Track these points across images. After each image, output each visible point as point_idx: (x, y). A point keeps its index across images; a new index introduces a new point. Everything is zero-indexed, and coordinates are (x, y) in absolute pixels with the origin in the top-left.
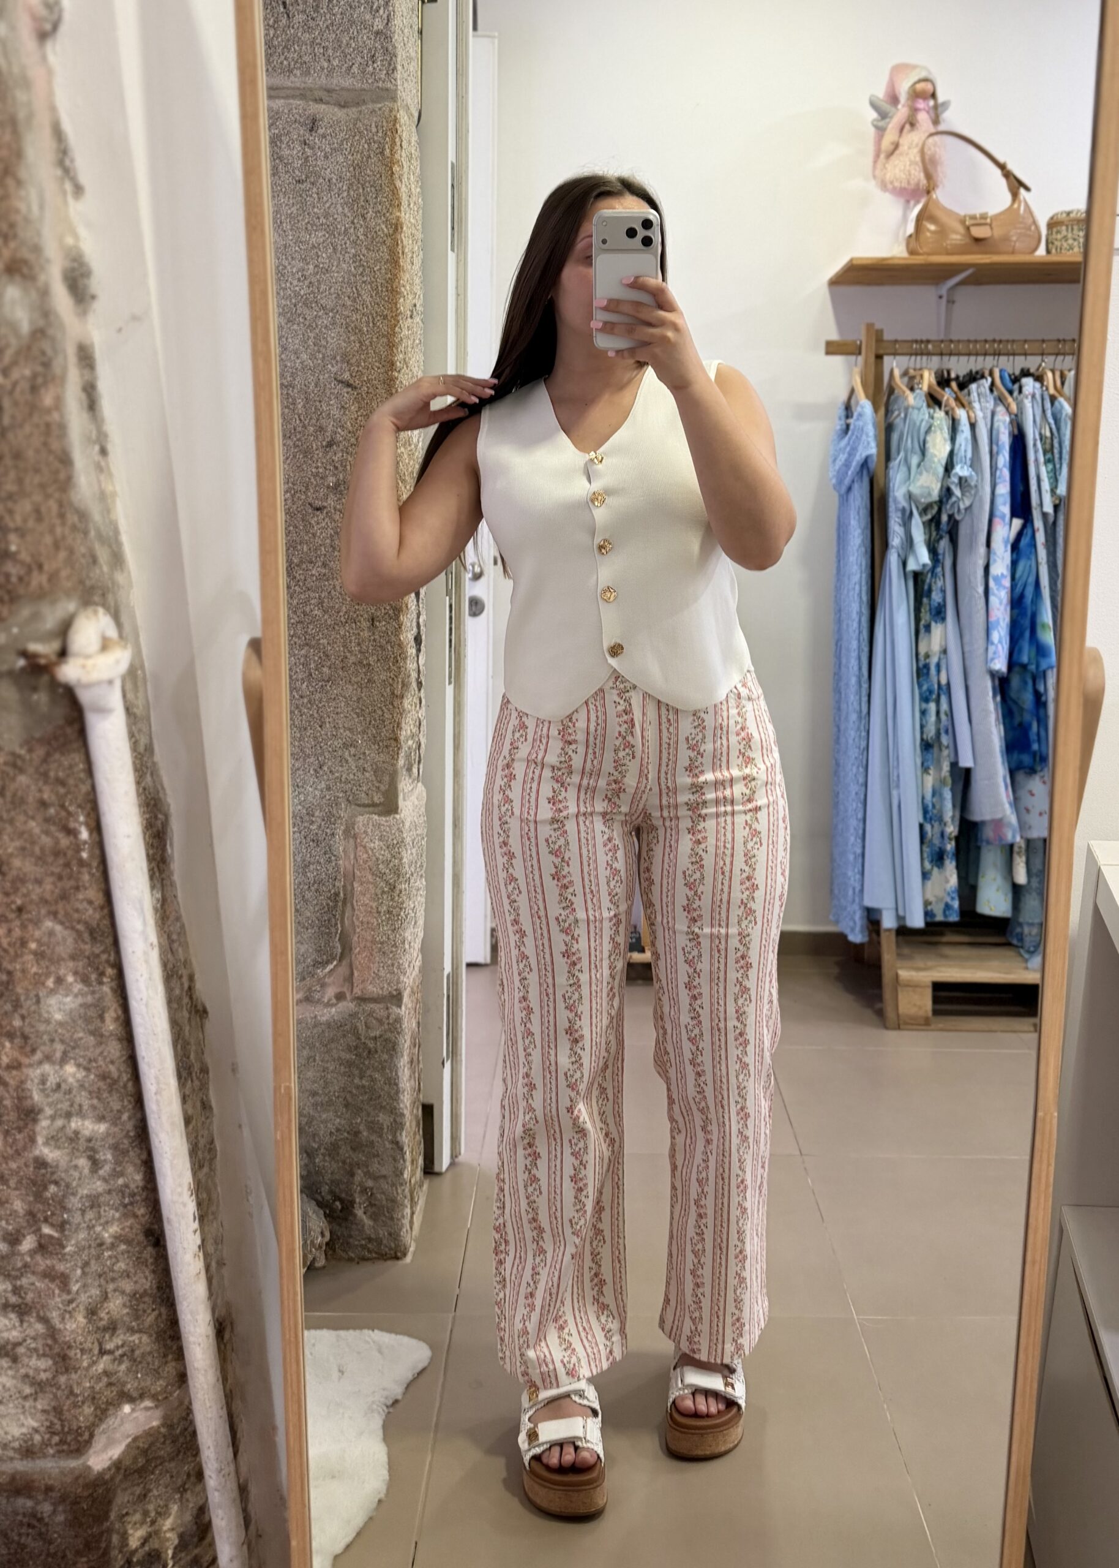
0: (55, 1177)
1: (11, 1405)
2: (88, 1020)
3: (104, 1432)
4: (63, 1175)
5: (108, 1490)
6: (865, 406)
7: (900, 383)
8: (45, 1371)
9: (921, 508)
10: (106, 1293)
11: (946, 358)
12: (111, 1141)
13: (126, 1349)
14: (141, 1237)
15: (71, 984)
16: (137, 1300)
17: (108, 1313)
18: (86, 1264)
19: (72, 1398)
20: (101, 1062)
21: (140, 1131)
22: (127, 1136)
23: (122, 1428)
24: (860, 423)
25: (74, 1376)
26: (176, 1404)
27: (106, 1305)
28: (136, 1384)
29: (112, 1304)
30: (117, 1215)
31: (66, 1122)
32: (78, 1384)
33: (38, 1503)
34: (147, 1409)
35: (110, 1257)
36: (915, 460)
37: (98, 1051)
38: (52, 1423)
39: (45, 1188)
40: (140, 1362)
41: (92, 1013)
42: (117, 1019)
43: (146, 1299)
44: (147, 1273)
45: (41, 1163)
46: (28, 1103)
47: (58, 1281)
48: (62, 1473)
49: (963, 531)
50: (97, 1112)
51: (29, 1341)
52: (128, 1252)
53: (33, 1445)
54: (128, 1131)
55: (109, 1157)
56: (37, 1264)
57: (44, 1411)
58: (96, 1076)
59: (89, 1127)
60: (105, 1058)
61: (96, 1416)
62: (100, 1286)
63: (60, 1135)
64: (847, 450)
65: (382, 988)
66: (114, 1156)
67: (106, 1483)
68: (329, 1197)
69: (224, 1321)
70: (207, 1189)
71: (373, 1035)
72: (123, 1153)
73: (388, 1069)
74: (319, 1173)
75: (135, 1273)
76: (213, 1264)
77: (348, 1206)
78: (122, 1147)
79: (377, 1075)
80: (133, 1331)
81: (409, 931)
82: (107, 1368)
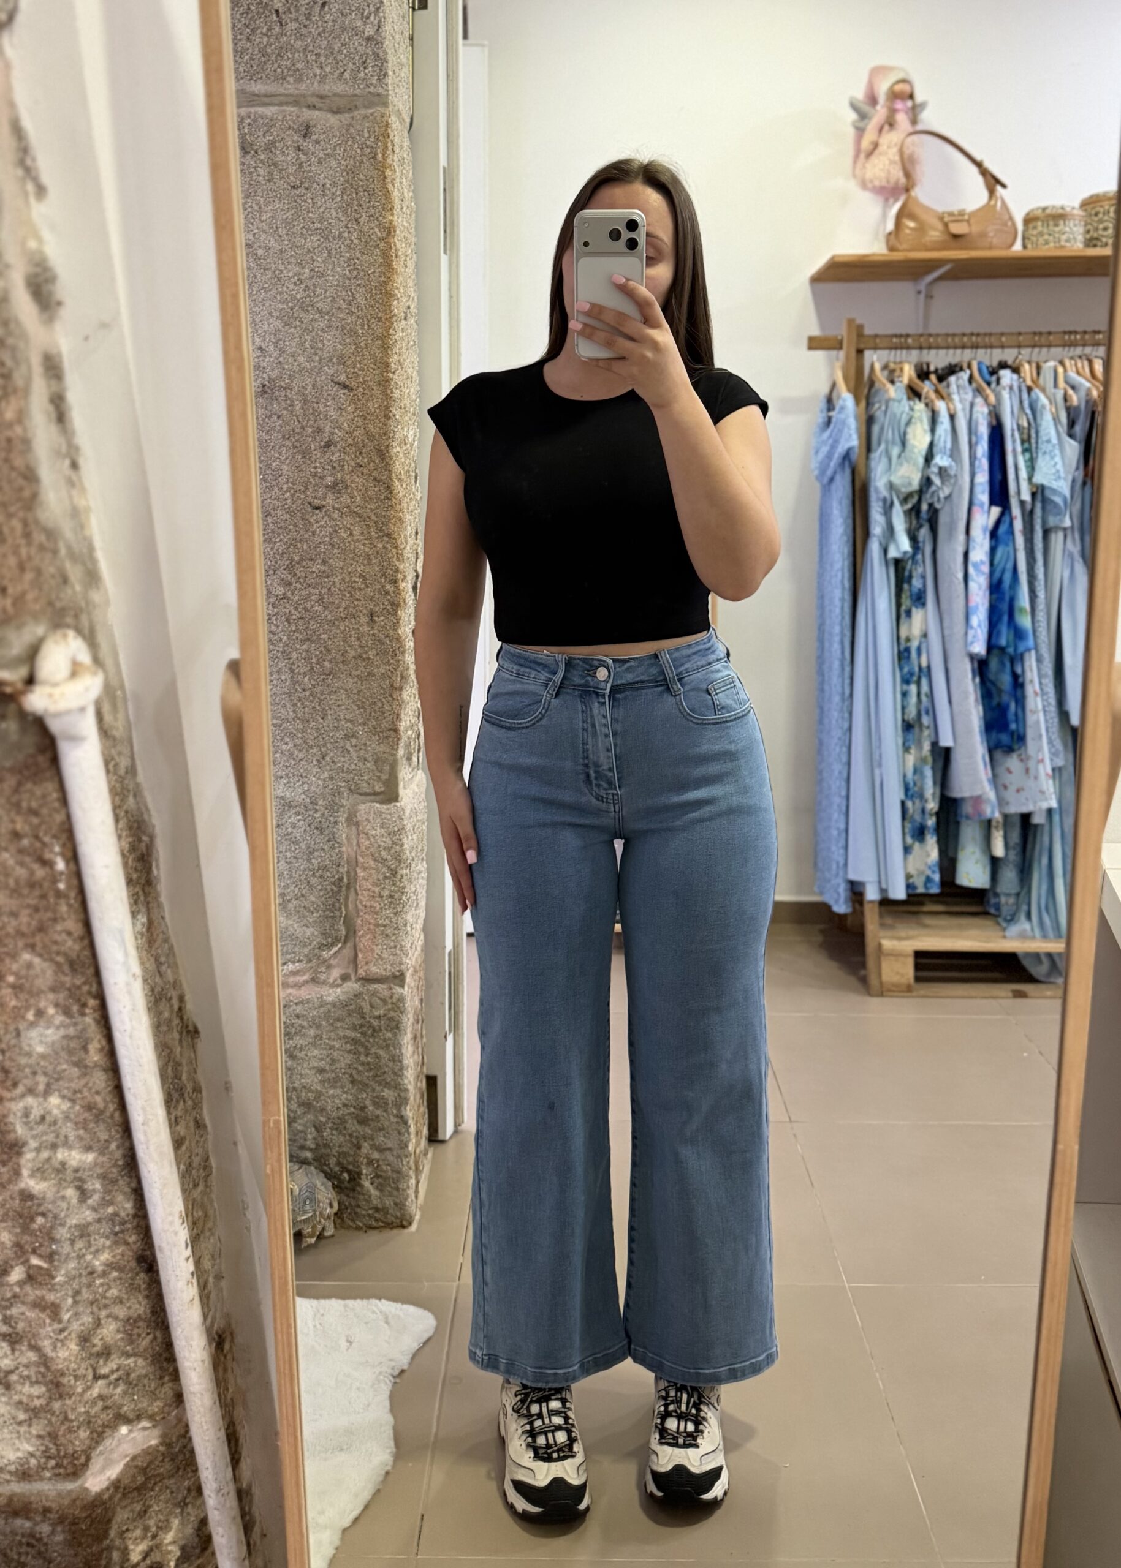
0: (42, 1209)
1: (6, 1430)
2: (71, 1052)
3: (102, 1454)
4: (50, 1206)
5: (107, 1509)
6: (847, 399)
7: (881, 376)
8: (39, 1397)
9: (902, 497)
10: (99, 1319)
11: (925, 352)
12: (99, 1171)
13: (120, 1373)
14: (133, 1264)
15: (52, 1016)
16: (131, 1325)
17: (102, 1339)
18: (77, 1293)
19: (67, 1424)
20: (86, 1093)
21: (129, 1159)
22: (115, 1165)
23: (120, 1449)
24: (842, 416)
25: (68, 1402)
26: (175, 1423)
27: (99, 1331)
28: (132, 1406)
29: (105, 1331)
30: (108, 1243)
31: (52, 1153)
32: (73, 1410)
33: (36, 1524)
34: (145, 1429)
35: (102, 1285)
36: (895, 451)
37: (83, 1082)
38: (47, 1448)
39: (32, 1220)
40: (136, 1385)
41: (74, 1044)
42: (101, 1050)
43: (141, 1324)
44: (141, 1299)
45: (27, 1196)
46: (12, 1136)
47: (48, 1311)
48: (59, 1495)
49: (943, 519)
50: (84, 1143)
51: (21, 1369)
52: (120, 1279)
53: (29, 1468)
54: (117, 1160)
55: (98, 1186)
56: (26, 1295)
57: (39, 1436)
58: (82, 1107)
59: (76, 1157)
60: (90, 1089)
61: (92, 1439)
62: (92, 1313)
63: (46, 1166)
64: (830, 441)
65: (385, 970)
66: (102, 1185)
67: (104, 1503)
68: (337, 1169)
69: (224, 1332)
70: (203, 1207)
71: (377, 1014)
72: (112, 1182)
73: (392, 1046)
74: (326, 1146)
75: (128, 1299)
76: (211, 1280)
77: (355, 1177)
78: (110, 1176)
79: (381, 1052)
80: (128, 1355)
81: (411, 913)
82: (102, 1392)
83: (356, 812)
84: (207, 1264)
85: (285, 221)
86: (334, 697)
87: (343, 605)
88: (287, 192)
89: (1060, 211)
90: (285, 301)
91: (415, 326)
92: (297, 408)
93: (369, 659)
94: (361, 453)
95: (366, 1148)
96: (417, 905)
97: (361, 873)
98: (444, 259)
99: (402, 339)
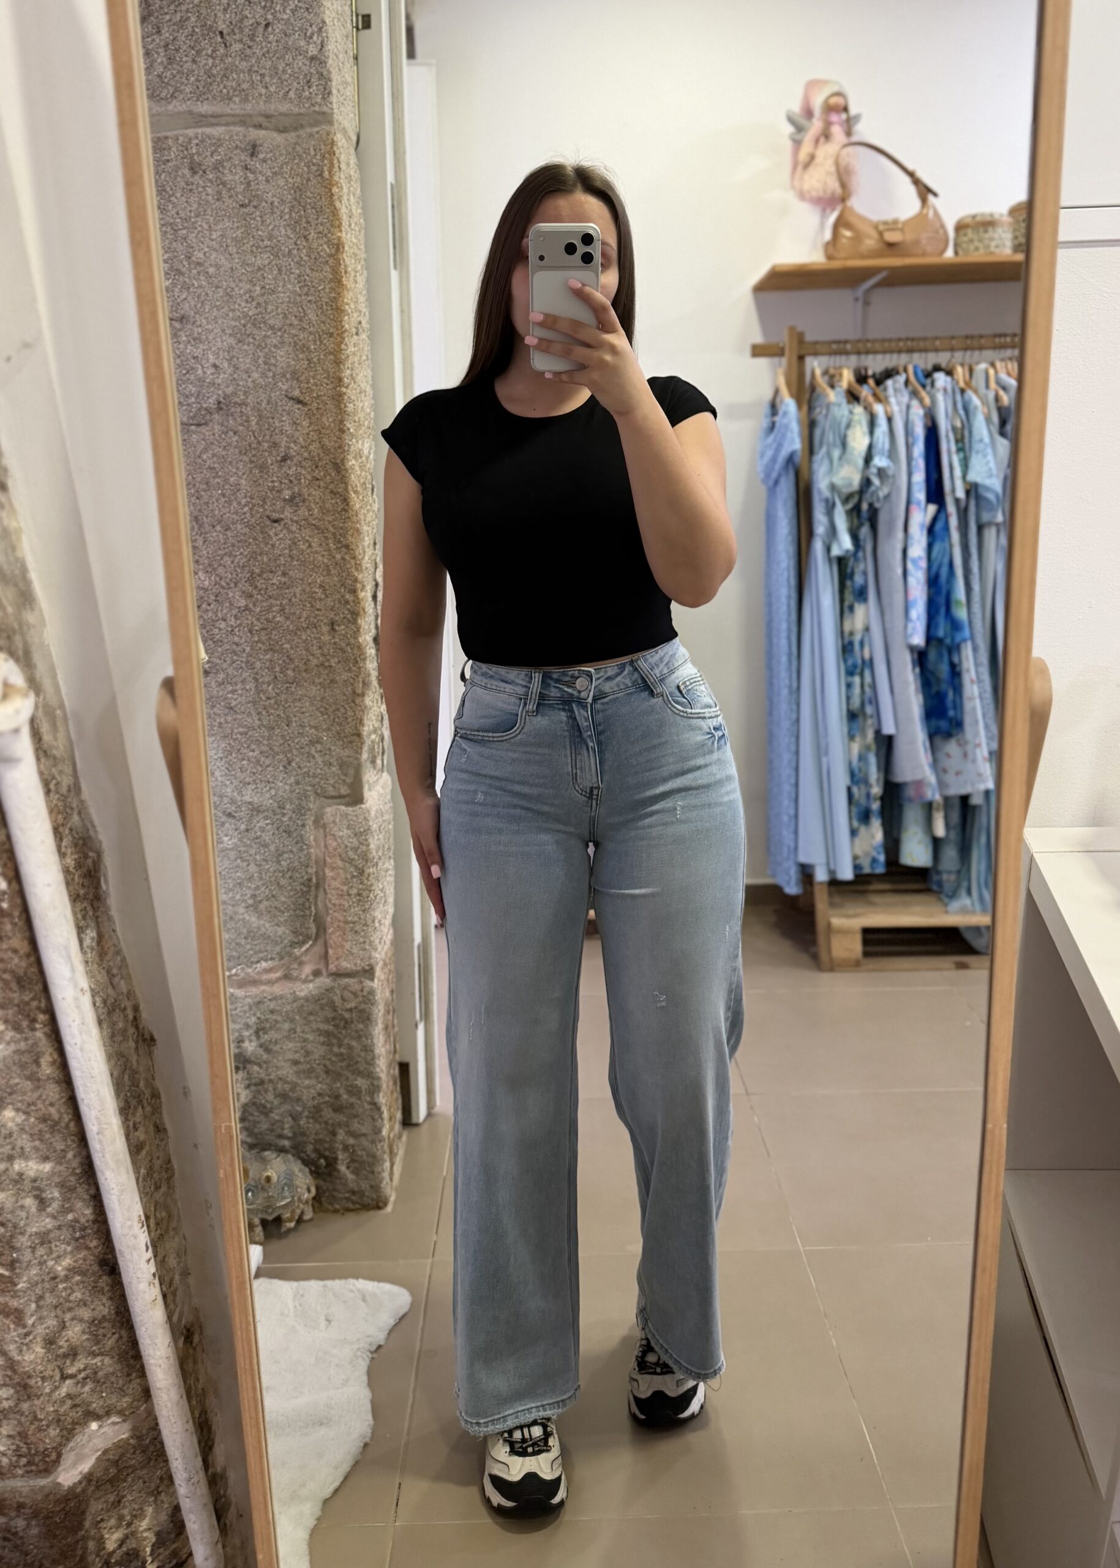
0: (2, 1219)
2: (23, 1066)
3: (71, 1450)
4: (10, 1216)
5: (81, 1501)
6: (789, 405)
7: (822, 381)
8: (8, 1399)
9: (844, 497)
10: (64, 1322)
11: (863, 357)
12: (57, 1179)
13: (88, 1372)
14: (96, 1268)
15: (3, 1032)
16: (96, 1325)
17: (67, 1340)
18: (41, 1298)
19: (37, 1423)
20: (40, 1106)
21: (86, 1167)
22: (73, 1173)
23: (91, 1444)
24: (785, 421)
25: (36, 1402)
26: (144, 1417)
27: (64, 1333)
28: (101, 1403)
29: (70, 1333)
30: (69, 1249)
31: (9, 1165)
32: (42, 1409)
33: (11, 1519)
34: (115, 1424)
35: (65, 1288)
36: (837, 453)
37: (36, 1095)
38: (18, 1447)
40: (104, 1383)
41: (26, 1059)
42: (54, 1063)
43: (106, 1324)
44: (104, 1300)
47: (12, 1317)
48: (32, 1491)
49: (882, 518)
50: (41, 1153)
52: (83, 1282)
53: (1, 1466)
54: (74, 1169)
55: (56, 1194)
57: (10, 1436)
58: (37, 1119)
59: (33, 1167)
60: (44, 1101)
61: (62, 1436)
62: (56, 1316)
63: (3, 1178)
64: (774, 446)
65: (355, 965)
66: (61, 1193)
67: (77, 1496)
68: (314, 1156)
69: (192, 1326)
70: (166, 1207)
71: (348, 1006)
72: (71, 1190)
73: (364, 1037)
74: (303, 1134)
75: (92, 1301)
76: (177, 1277)
77: (331, 1163)
78: (68, 1184)
79: (354, 1043)
80: (94, 1355)
81: (379, 910)
82: (70, 1392)
83: (323, 814)
84: (172, 1262)
85: (235, 239)
86: (298, 704)
87: (305, 615)
88: (236, 211)
89: (989, 219)
90: (238, 319)
91: (368, 341)
92: (253, 423)
93: (331, 666)
94: (317, 467)
95: (341, 1135)
96: (385, 902)
97: (329, 873)
98: (394, 275)
99: (354, 354)
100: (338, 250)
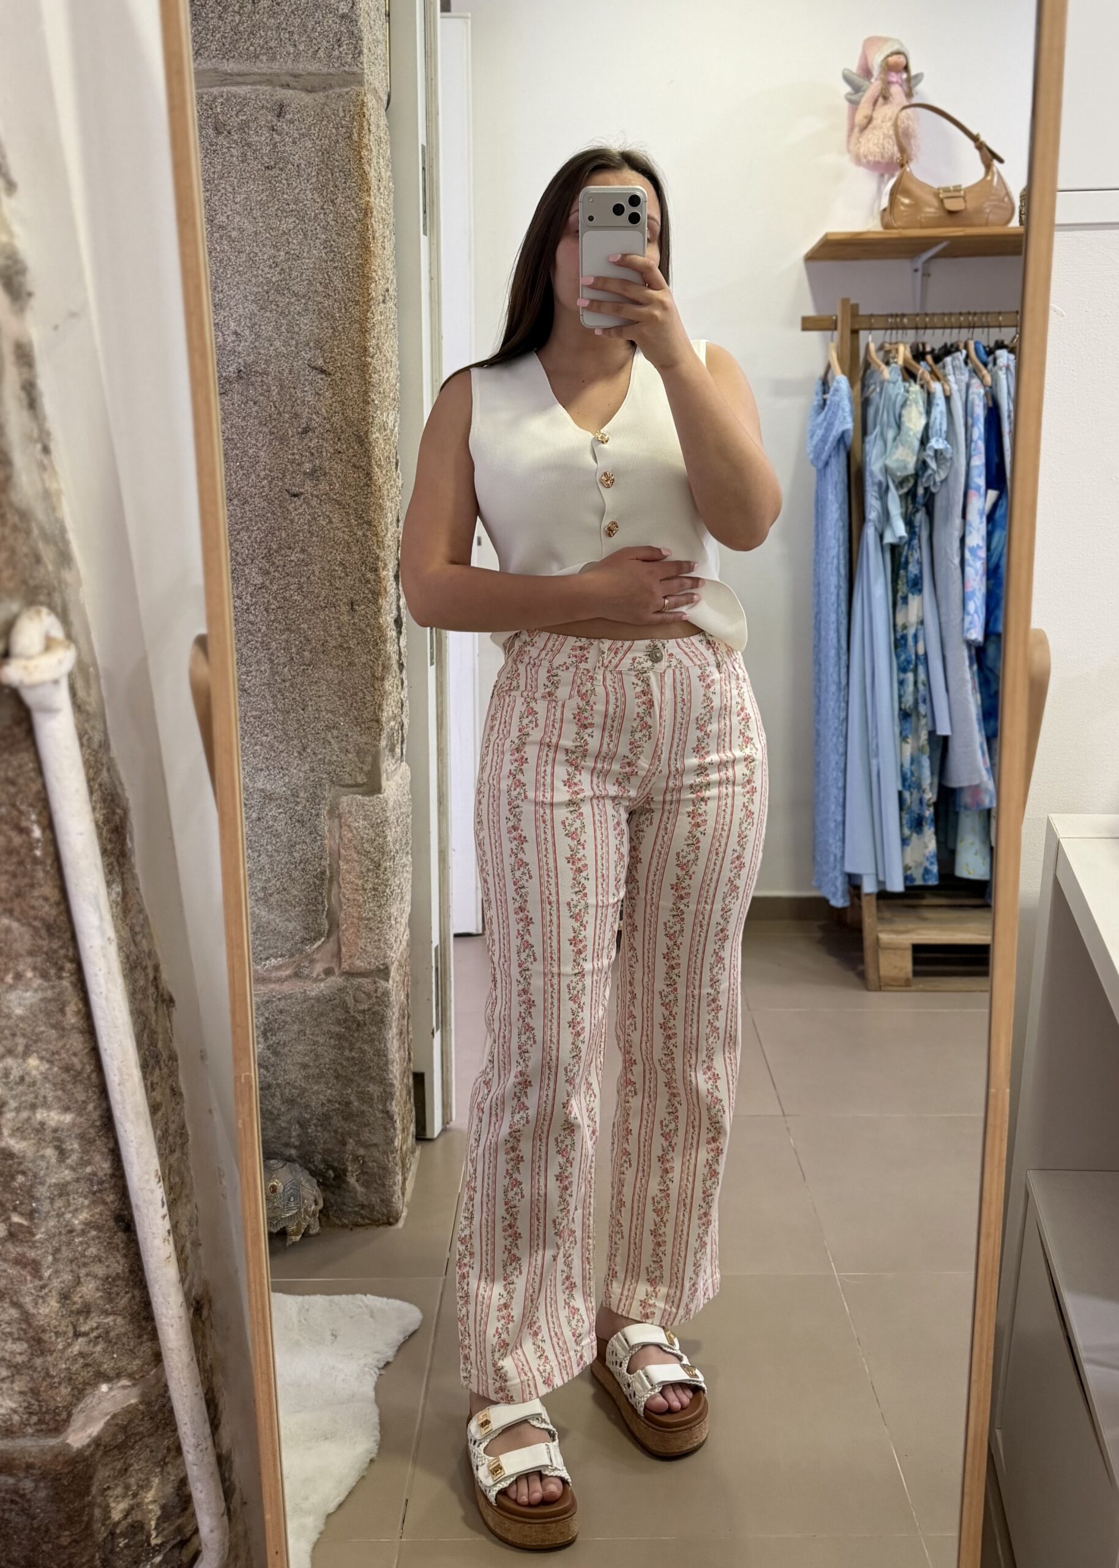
0: (22, 1167)
2: (49, 1014)
3: (82, 1411)
4: (30, 1165)
5: (88, 1466)
6: (841, 381)
7: (876, 358)
8: (21, 1354)
9: (897, 482)
10: (79, 1278)
12: (77, 1131)
13: (100, 1330)
14: (111, 1223)
15: (31, 979)
16: (109, 1283)
17: (81, 1297)
18: (57, 1250)
19: (49, 1380)
20: (64, 1054)
21: (106, 1120)
22: (93, 1126)
23: (101, 1407)
24: (837, 399)
25: (49, 1358)
26: (153, 1382)
27: (78, 1289)
28: (112, 1365)
29: (84, 1289)
30: (86, 1202)
31: (31, 1113)
32: (55, 1366)
33: (19, 1480)
34: (124, 1387)
35: (81, 1243)
36: (891, 434)
37: (60, 1044)
38: (30, 1404)
39: (13, 1178)
40: (116, 1343)
41: (52, 1007)
42: (77, 1013)
43: (119, 1283)
44: (119, 1258)
45: (7, 1154)
47: (29, 1268)
48: (42, 1451)
49: (939, 504)
50: (62, 1103)
51: (3, 1326)
52: (99, 1237)
53: (12, 1424)
54: (94, 1121)
55: (76, 1146)
56: (9, 1252)
57: (21, 1393)
58: (59, 1068)
59: (54, 1117)
60: (68, 1050)
61: (73, 1396)
62: (72, 1271)
63: (26, 1126)
64: (825, 423)
65: (369, 963)
66: (80, 1145)
67: (85, 1460)
68: (322, 1166)
69: (201, 1298)
70: (179, 1173)
71: (361, 1008)
72: (90, 1142)
73: (377, 1040)
74: (311, 1143)
75: (107, 1258)
76: (188, 1244)
77: (340, 1175)
78: (88, 1136)
79: (366, 1047)
80: (107, 1313)
81: (395, 907)
82: (83, 1350)
83: (338, 804)
84: (184, 1229)
85: (259, 202)
86: (314, 687)
87: (323, 594)
88: (261, 173)
90: (260, 285)
91: (394, 310)
92: (274, 393)
93: (349, 648)
94: (339, 439)
95: (351, 1145)
96: (402, 898)
97: (344, 866)
98: (424, 240)
99: (381, 322)
100: (366, 214)
